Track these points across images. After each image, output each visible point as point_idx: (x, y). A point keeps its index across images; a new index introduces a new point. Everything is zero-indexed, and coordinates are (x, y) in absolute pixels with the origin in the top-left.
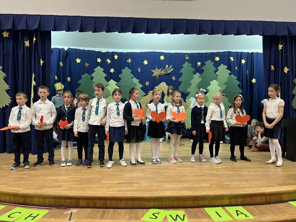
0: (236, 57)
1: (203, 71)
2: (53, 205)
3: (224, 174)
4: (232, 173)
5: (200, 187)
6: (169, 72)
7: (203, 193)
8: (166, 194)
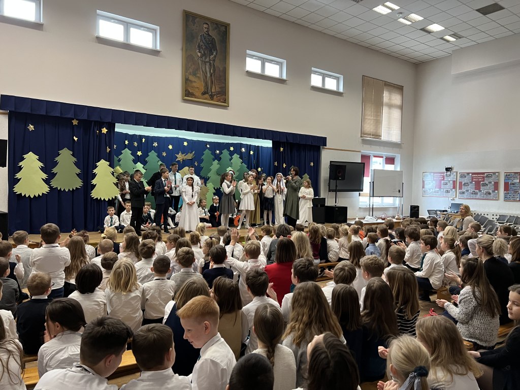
0: (246, 148)
1: (220, 158)
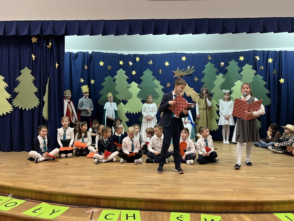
0: (262, 56)
1: (226, 71)
2: (76, 204)
3: (249, 178)
4: (258, 178)
5: (223, 192)
6: (191, 73)
7: (226, 198)
8: (187, 198)
